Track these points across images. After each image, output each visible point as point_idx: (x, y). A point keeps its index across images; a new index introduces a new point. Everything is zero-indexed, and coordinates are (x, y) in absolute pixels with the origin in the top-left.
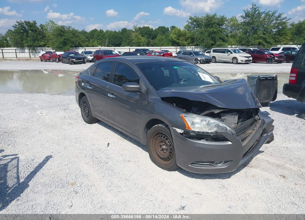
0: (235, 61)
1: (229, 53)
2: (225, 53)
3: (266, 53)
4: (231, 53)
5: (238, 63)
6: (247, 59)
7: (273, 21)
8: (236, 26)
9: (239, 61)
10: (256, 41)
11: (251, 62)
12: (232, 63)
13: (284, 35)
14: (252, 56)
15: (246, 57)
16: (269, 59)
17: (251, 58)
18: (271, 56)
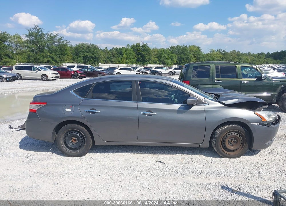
0: (44, 78)
1: (37, 70)
2: (32, 70)
3: (70, 70)
4: (39, 70)
5: (48, 80)
6: (56, 75)
7: (55, 42)
8: (20, 43)
9: (49, 78)
10: (44, 59)
11: (59, 78)
12: (42, 80)
13: (67, 55)
14: (59, 73)
15: (55, 74)
16: (74, 75)
17: (59, 75)
18: (75, 73)
